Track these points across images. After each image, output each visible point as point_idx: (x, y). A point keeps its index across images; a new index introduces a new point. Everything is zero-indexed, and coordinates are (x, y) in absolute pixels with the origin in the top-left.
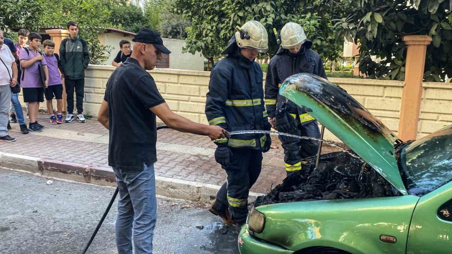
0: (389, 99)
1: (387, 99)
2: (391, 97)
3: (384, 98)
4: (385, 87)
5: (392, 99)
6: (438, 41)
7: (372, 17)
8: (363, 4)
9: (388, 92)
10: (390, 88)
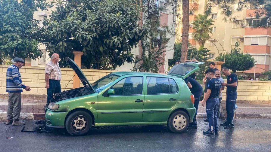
0: (69, 76)
1: (68, 76)
2: (69, 75)
3: (66, 75)
4: (67, 71)
5: (70, 76)
6: (86, 54)
7: (62, 43)
8: (59, 38)
9: (68, 73)
10: (69, 71)
